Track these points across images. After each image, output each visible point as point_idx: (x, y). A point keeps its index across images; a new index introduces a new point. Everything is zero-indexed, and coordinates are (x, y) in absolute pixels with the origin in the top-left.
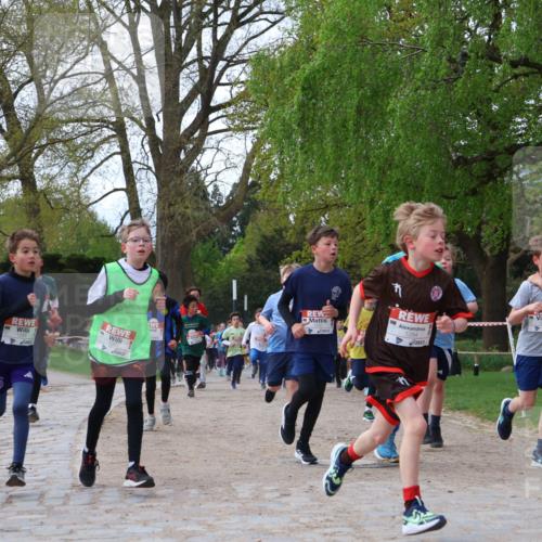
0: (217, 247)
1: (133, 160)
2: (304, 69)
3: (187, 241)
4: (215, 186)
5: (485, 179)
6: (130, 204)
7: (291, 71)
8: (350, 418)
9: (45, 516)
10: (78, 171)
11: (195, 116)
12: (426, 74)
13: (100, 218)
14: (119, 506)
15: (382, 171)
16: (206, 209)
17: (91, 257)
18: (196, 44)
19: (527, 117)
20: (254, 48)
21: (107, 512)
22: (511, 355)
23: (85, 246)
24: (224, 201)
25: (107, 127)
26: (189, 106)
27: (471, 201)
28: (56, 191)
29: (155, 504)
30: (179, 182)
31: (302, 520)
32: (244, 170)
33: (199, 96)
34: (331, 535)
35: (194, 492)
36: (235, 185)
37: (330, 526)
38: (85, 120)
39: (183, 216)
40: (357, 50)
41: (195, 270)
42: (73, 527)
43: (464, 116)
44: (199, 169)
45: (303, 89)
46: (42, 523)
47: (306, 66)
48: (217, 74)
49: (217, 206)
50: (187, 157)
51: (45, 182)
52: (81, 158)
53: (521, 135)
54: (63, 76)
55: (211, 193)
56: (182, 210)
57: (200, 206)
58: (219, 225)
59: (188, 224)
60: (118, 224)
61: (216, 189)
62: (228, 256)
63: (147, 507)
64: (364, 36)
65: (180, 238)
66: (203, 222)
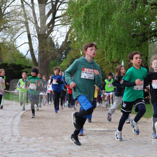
0: (58, 62)
1: (30, 34)
2: (85, 5)
3: (48, 59)
4: (57, 42)
5: (143, 41)
6: (30, 47)
7: (81, 6)
8: (99, 116)
9: (3, 145)
10: (13, 37)
11: (50, 20)
14: (27, 142)
15: (110, 38)
16: (54, 50)
17: (18, 64)
19: (156, 22)
21: (23, 144)
23: (16, 61)
24: (60, 47)
25: (22, 23)
26: (49, 15)
28: (6, 43)
29: (38, 142)
30: (45, 41)
31: (84, 147)
32: (66, 37)
33: (52, 13)
34: (94, 152)
35: (50, 138)
36: (63, 42)
37: (93, 149)
38: (15, 21)
41: (51, 69)
43: (136, 21)
44: (52, 37)
45: (85, 12)
46: (2, 147)
47: (86, 4)
48: (57, 7)
49: (57, 49)
50: (48, 33)
51: (3, 40)
52: (14, 32)
54: (8, 6)
55: (55, 44)
56: (46, 50)
57: (52, 48)
58: (58, 55)
59: (48, 54)
60: (26, 54)
61: (57, 43)
62: (61, 64)
63: (36, 142)
65: (46, 58)
66: (53, 54)
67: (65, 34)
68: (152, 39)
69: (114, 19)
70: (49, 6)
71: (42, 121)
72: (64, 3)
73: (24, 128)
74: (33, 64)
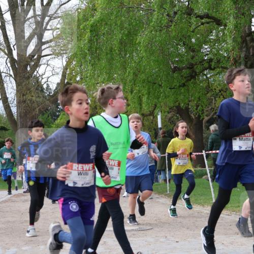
0: (50, 117)
1: (2, 71)
2: (91, 20)
3: (34, 114)
4: (47, 84)
5: (189, 78)
7: (84, 22)
11: (35, 47)
15: (135, 75)
16: (43, 97)
18: (32, 7)
19: (210, 45)
20: (64, 10)
22: (206, 170)
24: (53, 93)
26: (32, 39)
27: (183, 90)
30: (27, 83)
32: (62, 76)
33: (36, 36)
36: (58, 84)
39: (31, 101)
40: (119, 11)
43: (177, 45)
44: (38, 75)
45: (91, 31)
48: (45, 24)
49: (49, 95)
50: (31, 69)
53: (207, 54)
55: (45, 88)
56: (30, 97)
57: (40, 95)
58: (51, 105)
59: (33, 105)
61: (48, 86)
62: (56, 121)
64: (122, 3)
65: (30, 112)
66: (42, 104)
67: (60, 70)
68: (205, 73)
69: (140, 43)
70: (31, 23)
72: (55, 18)
74: (8, 123)
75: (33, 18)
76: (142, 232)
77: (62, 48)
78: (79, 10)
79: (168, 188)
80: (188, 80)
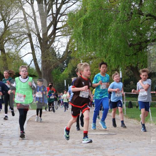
0: (59, 70)
1: (34, 44)
3: (51, 68)
4: (58, 52)
5: (138, 50)
6: (33, 57)
7: (80, 17)
10: (17, 47)
11: (52, 31)
12: (120, 19)
13: (24, 61)
14: (33, 146)
15: (108, 48)
16: (56, 59)
18: (51, 9)
20: (69, 11)
21: (30, 147)
24: (61, 57)
25: (26, 34)
26: (51, 27)
27: (134, 57)
28: (11, 53)
29: (44, 145)
30: (47, 51)
32: (67, 47)
33: (53, 25)
34: (96, 154)
35: (55, 142)
36: (64, 52)
37: (95, 152)
39: (49, 61)
40: (99, 11)
41: (53, 77)
42: (20, 152)
43: (132, 31)
44: (53, 47)
45: (84, 23)
46: (11, 151)
47: (84, 16)
48: (58, 18)
49: (59, 58)
50: (50, 43)
51: (8, 51)
52: (18, 44)
55: (57, 54)
56: (49, 59)
57: (54, 58)
58: (60, 64)
59: (50, 63)
60: (30, 63)
61: (59, 53)
62: (63, 73)
63: (42, 146)
64: (101, 7)
65: (48, 67)
66: (55, 63)
69: (110, 30)
70: (50, 18)
71: (47, 126)
72: (64, 15)
73: (30, 132)
74: (37, 73)
75: (51, 15)
76: (111, 136)
77: (67, 32)
78: (77, 11)
79: (125, 112)
80: (138, 52)
